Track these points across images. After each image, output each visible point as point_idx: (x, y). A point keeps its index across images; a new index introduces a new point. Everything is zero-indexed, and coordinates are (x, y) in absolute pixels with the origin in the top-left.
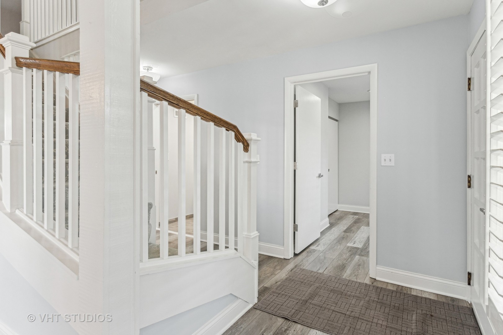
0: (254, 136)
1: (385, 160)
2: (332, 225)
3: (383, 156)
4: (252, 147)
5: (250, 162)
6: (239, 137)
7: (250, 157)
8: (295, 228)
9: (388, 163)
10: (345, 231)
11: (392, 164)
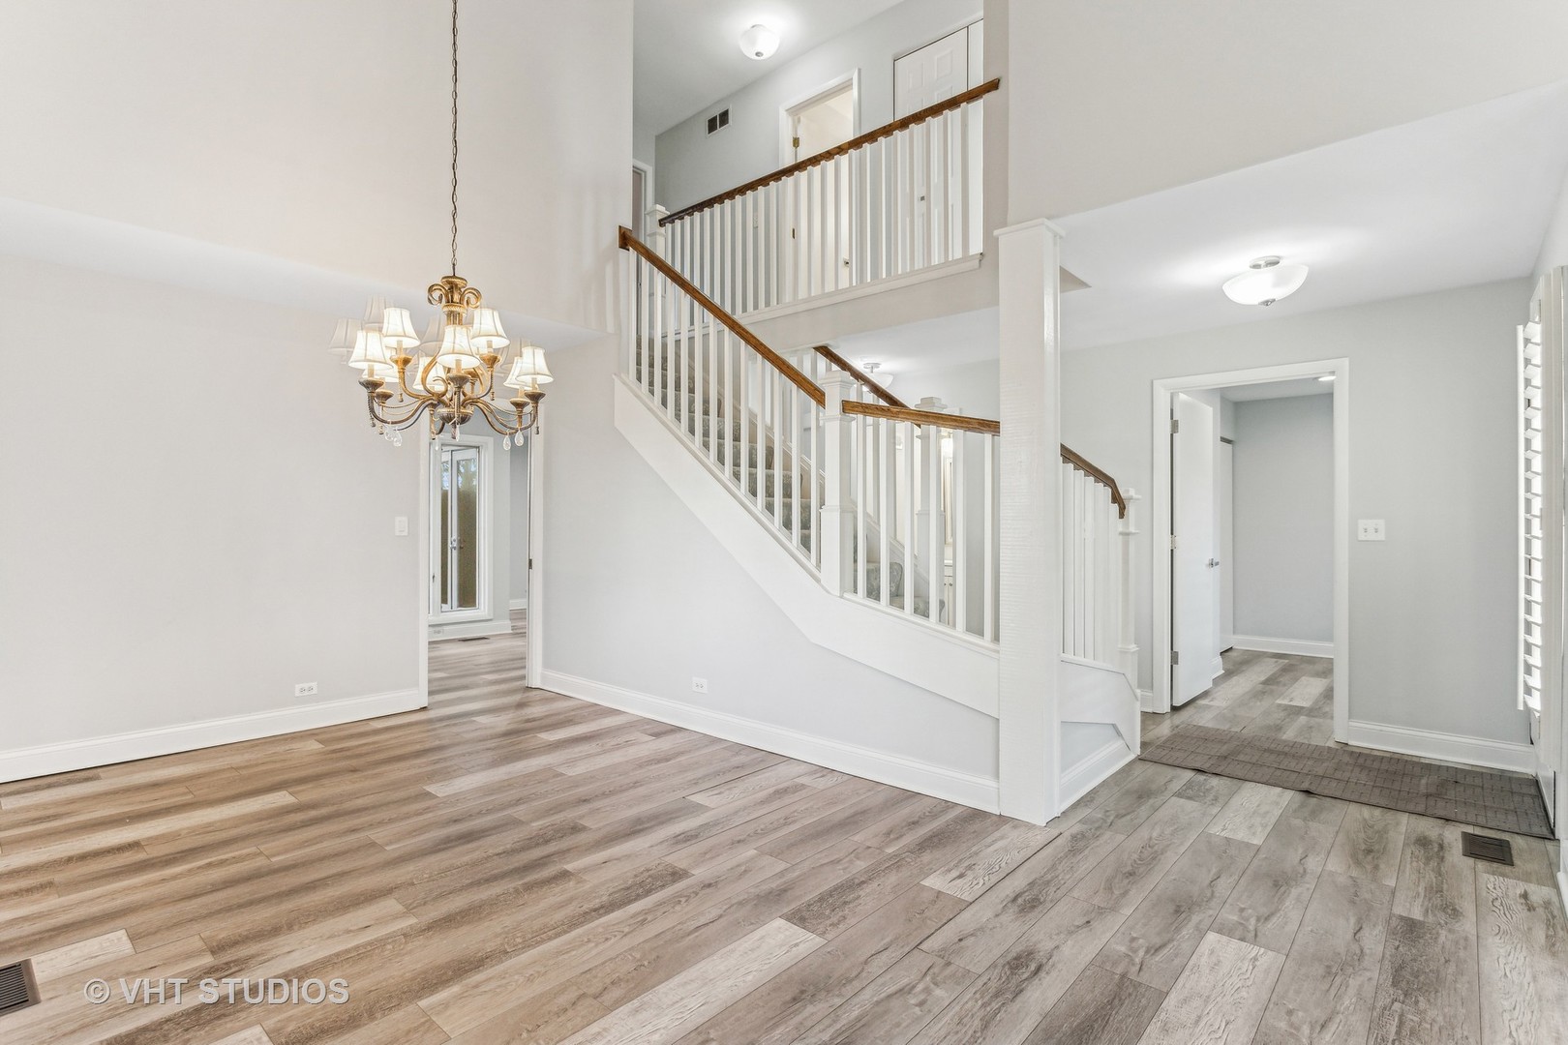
0: (1132, 493)
1: (1366, 530)
2: (1229, 674)
3: (1362, 523)
4: (1131, 510)
5: (1128, 534)
6: (1116, 498)
7: (1127, 525)
8: (1174, 658)
9: (1372, 536)
10: (1266, 682)
11: (1381, 536)
